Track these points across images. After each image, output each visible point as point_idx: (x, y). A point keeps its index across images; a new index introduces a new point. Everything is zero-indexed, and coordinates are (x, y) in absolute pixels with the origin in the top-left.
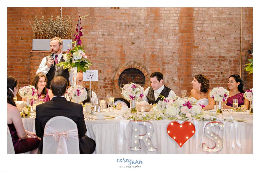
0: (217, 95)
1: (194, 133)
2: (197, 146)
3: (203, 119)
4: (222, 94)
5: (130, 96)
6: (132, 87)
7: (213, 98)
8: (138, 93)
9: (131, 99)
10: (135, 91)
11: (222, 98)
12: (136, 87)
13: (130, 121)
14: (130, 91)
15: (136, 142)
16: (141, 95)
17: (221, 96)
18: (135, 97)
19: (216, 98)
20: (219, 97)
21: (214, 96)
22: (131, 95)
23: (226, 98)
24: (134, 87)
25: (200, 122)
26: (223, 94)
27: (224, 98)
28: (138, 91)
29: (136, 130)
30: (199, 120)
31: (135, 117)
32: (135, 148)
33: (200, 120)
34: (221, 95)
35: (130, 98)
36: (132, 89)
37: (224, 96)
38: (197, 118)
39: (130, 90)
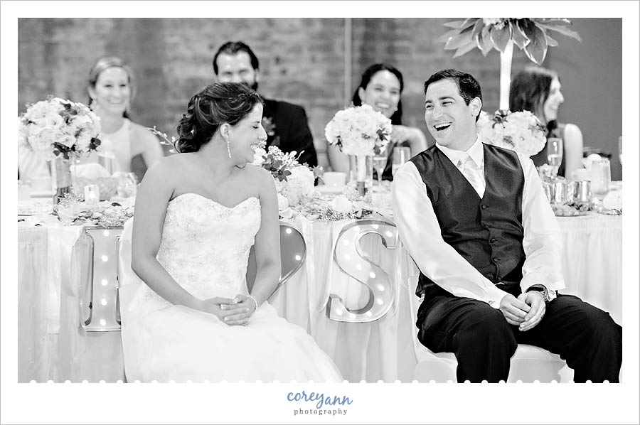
0: (354, 133)
1: (302, 263)
2: (312, 307)
3: (330, 213)
4: (371, 129)
5: (57, 145)
6: (61, 114)
7: (339, 143)
8: (82, 133)
9: (57, 155)
10: (73, 128)
11: (371, 144)
12: (75, 113)
13: (85, 229)
14: (57, 126)
15: (104, 302)
16: (93, 140)
17: (365, 137)
18: (73, 148)
19: (352, 144)
20: (361, 139)
21: (343, 140)
22: (61, 141)
23: (385, 143)
24: (69, 114)
25: (319, 222)
26: (376, 129)
27: (379, 143)
28: (84, 126)
29: (105, 259)
30: (316, 216)
31: (100, 215)
32: (103, 322)
33: (320, 217)
34: (368, 135)
35: (55, 152)
36: (61, 120)
37: (377, 136)
38: (309, 212)
39: (55, 124)
